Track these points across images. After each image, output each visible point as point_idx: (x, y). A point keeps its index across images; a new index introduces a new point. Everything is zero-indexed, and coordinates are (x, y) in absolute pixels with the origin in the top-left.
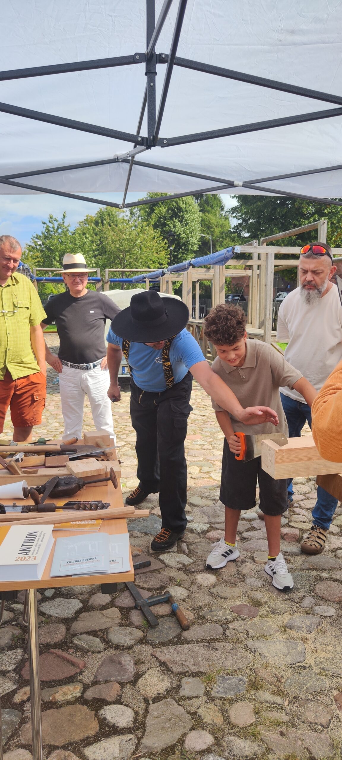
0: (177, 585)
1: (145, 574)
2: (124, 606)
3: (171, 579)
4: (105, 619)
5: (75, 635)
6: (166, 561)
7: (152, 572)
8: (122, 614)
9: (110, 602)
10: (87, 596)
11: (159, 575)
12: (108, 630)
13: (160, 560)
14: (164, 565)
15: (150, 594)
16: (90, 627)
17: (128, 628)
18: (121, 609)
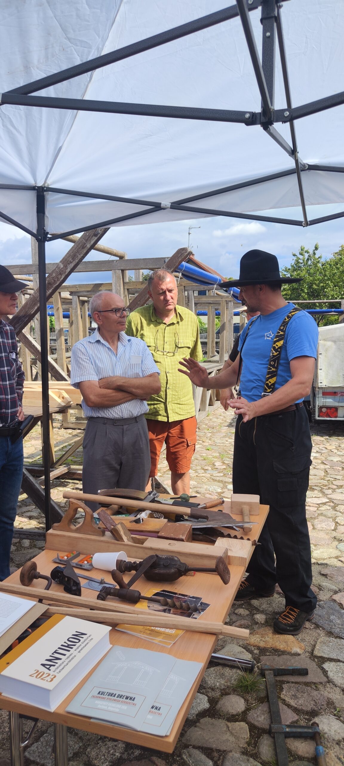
0: (335, 715)
1: (297, 686)
2: (256, 723)
3: (330, 703)
4: (227, 736)
5: (186, 746)
6: (330, 674)
7: (307, 684)
8: (251, 735)
9: (242, 712)
10: (217, 694)
11: (315, 693)
12: (226, 754)
13: (323, 669)
14: (325, 679)
15: (296, 717)
16: (207, 741)
17: (251, 760)
18: (252, 727)
